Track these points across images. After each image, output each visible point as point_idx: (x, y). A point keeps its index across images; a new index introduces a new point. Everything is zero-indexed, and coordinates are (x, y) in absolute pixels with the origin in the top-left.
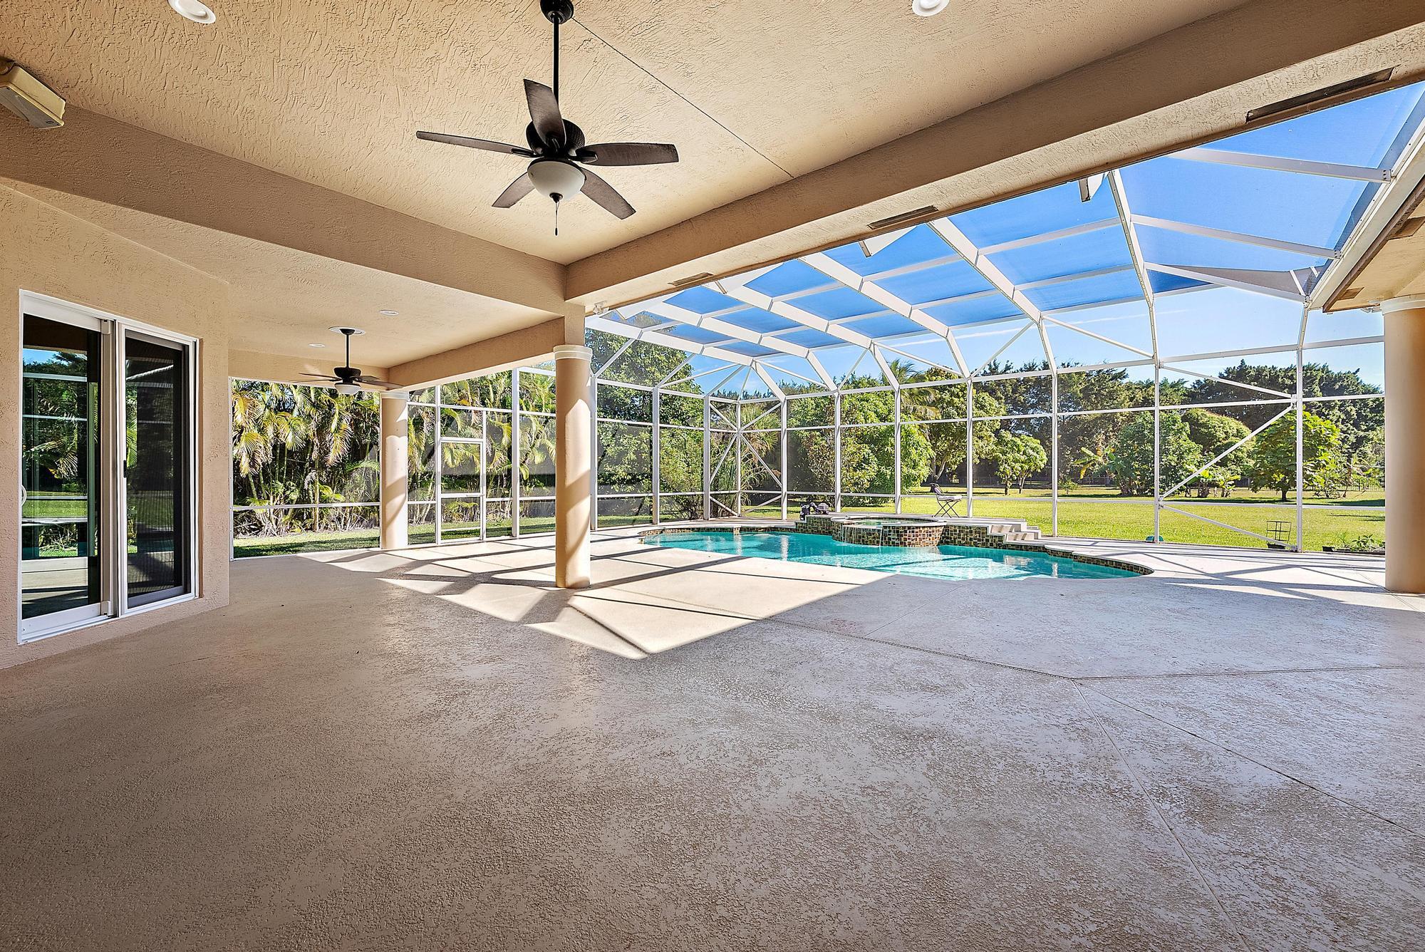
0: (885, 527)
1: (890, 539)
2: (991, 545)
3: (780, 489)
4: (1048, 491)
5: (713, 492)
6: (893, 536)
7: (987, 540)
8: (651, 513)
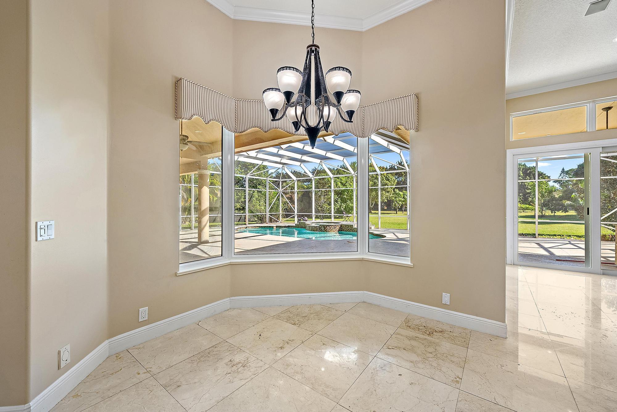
0: (320, 225)
1: (322, 229)
2: (354, 231)
3: (294, 212)
4: (376, 212)
5: (270, 213)
6: (323, 228)
7: (353, 230)
8: (245, 221)
